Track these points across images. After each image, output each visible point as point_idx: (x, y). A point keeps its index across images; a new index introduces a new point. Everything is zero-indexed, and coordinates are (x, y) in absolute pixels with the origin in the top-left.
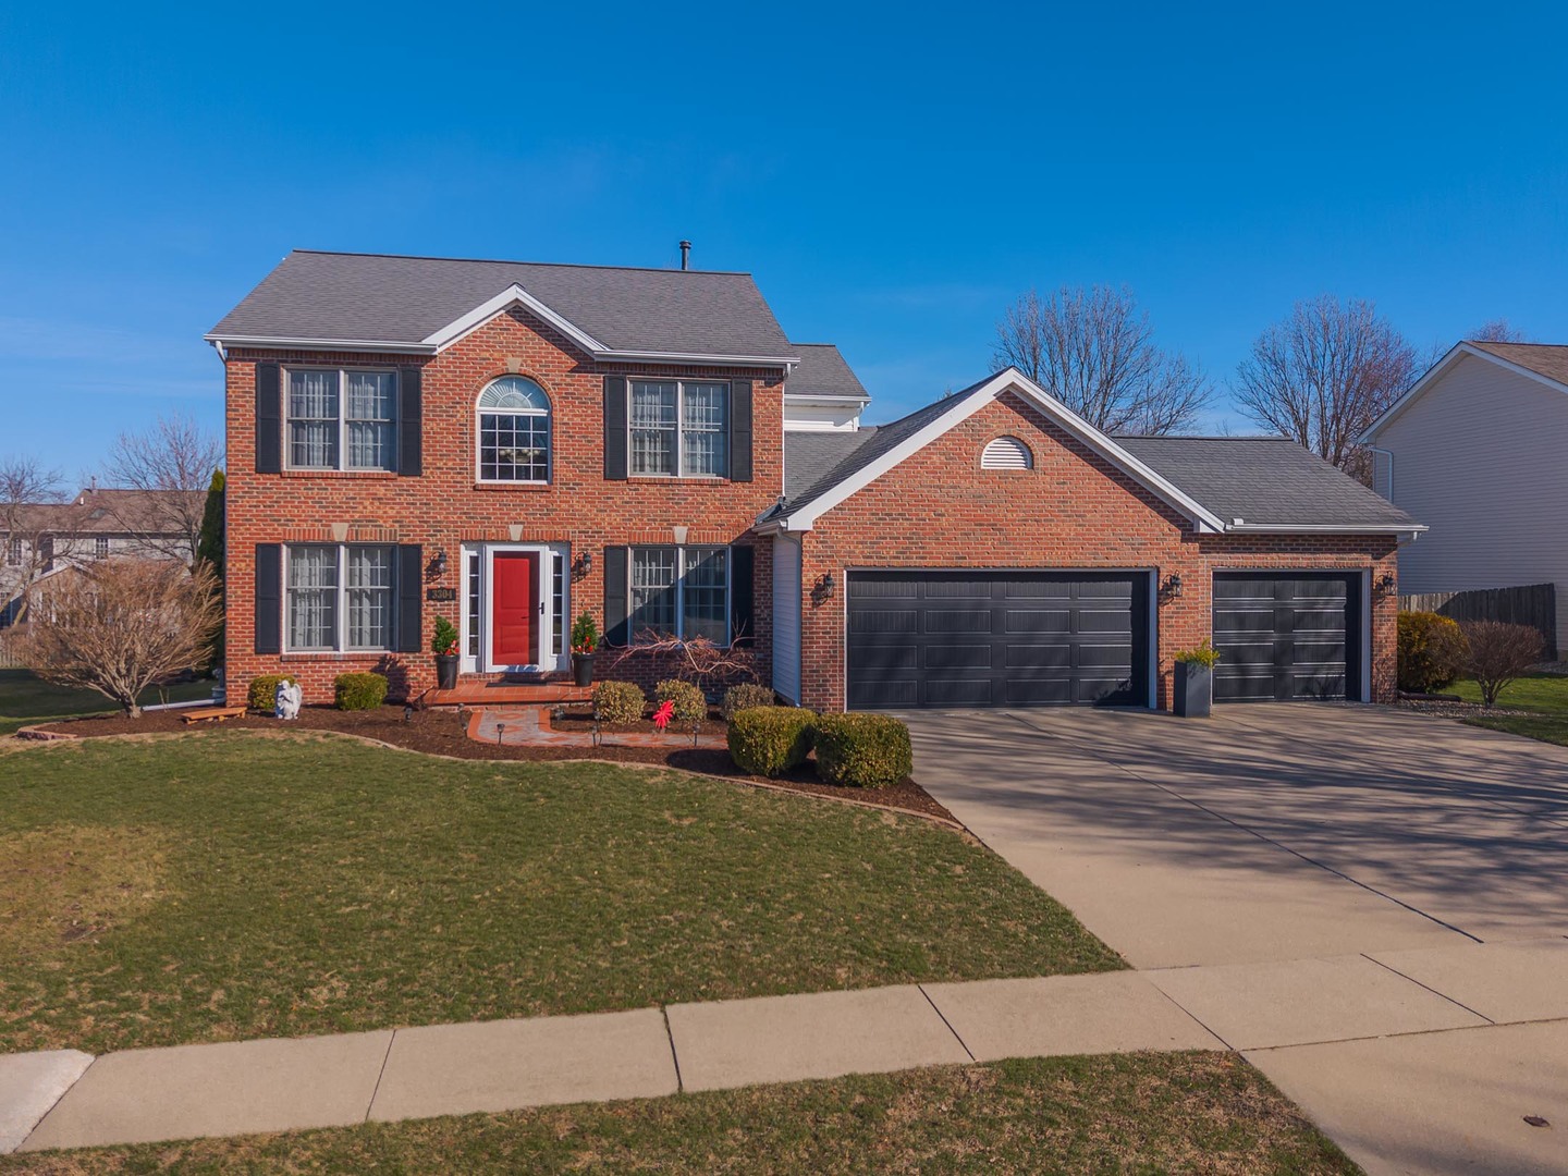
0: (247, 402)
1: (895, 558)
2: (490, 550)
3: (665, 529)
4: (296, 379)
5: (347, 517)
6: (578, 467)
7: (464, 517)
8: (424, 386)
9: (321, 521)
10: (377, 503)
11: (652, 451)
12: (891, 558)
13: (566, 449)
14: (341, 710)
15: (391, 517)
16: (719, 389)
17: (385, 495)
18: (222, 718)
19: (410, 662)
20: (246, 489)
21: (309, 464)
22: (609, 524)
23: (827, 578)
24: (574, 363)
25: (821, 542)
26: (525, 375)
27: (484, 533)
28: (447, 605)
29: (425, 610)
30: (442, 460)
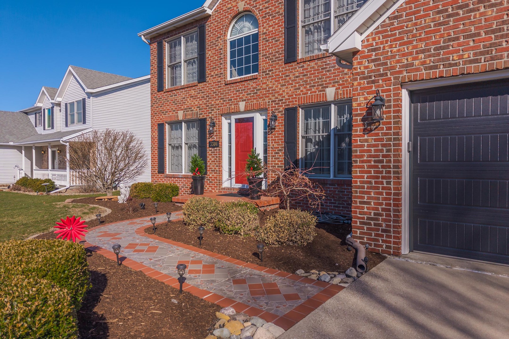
0: (155, 61)
2: (233, 118)
3: (320, 91)
4: (171, 46)
5: (183, 107)
6: (271, 59)
7: (222, 101)
8: (207, 33)
9: (175, 111)
10: (192, 99)
13: (265, 50)
15: (196, 105)
17: (194, 94)
20: (155, 100)
23: (378, 100)
26: (246, 11)
27: (229, 109)
28: (216, 150)
29: (208, 153)
30: (213, 71)
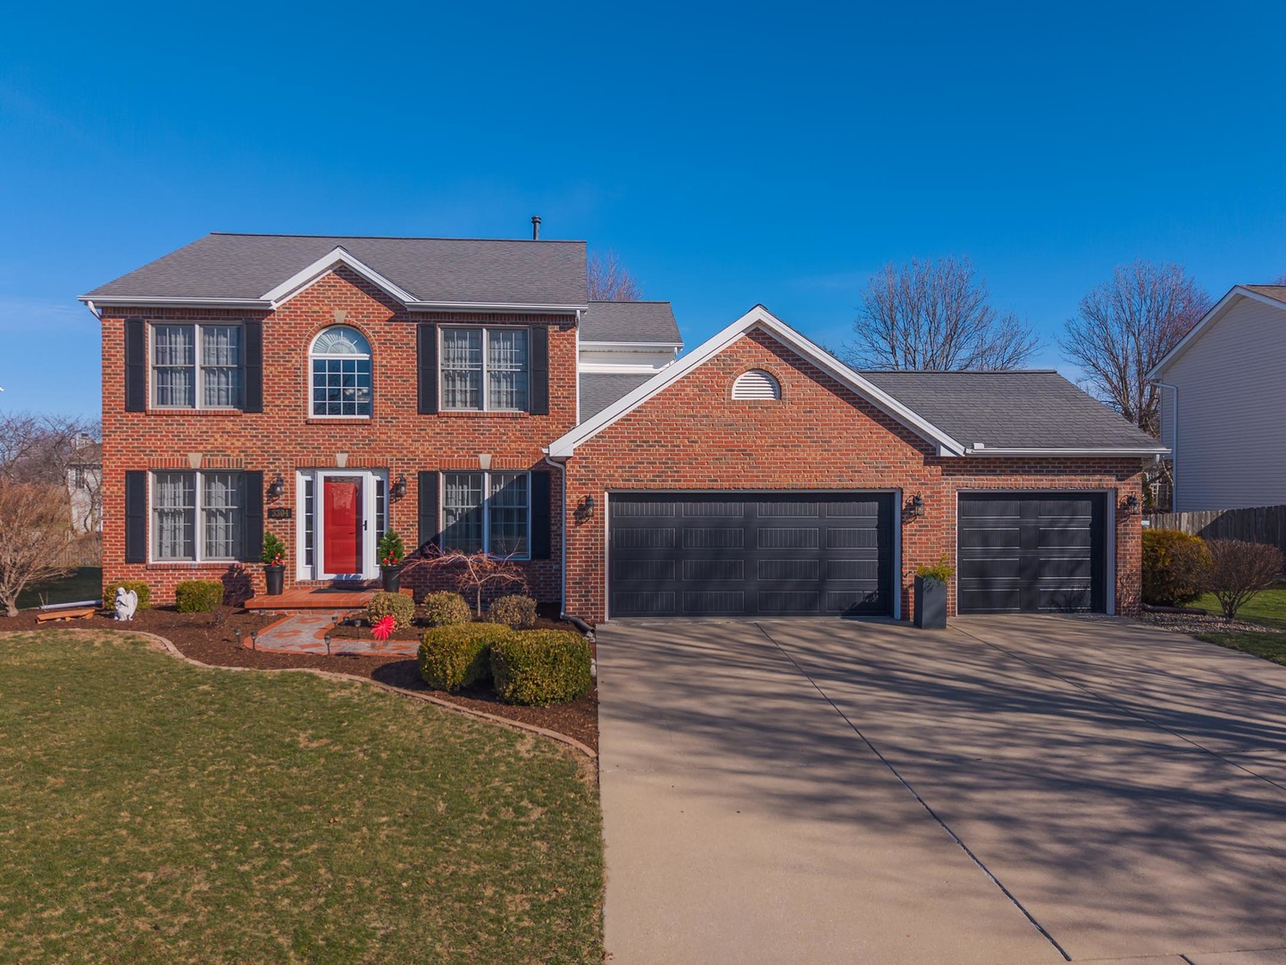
0: (118, 352)
1: (651, 481)
2: (321, 475)
3: (472, 456)
4: (160, 332)
5: (201, 448)
6: (395, 403)
8: (265, 336)
9: (179, 451)
10: (226, 436)
11: (463, 389)
12: (648, 481)
13: (385, 388)
14: (178, 612)
15: (238, 448)
16: (520, 334)
17: (232, 429)
18: (68, 619)
19: (254, 570)
20: (118, 425)
21: (172, 404)
22: (423, 452)
23: (588, 499)
24: (390, 313)
25: (584, 467)
26: (349, 325)
27: (316, 461)
28: (285, 522)
29: (267, 526)
30: (279, 398)
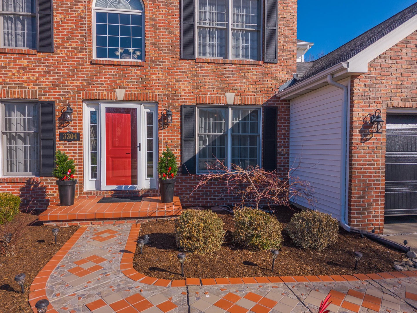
2: (103, 106)
3: (221, 94)
5: (1, 80)
6: (162, 50)
7: (84, 83)
10: (22, 72)
11: (211, 42)
13: (154, 38)
15: (32, 82)
17: (28, 65)
19: (49, 183)
22: (184, 90)
25: (368, 86)
27: (99, 94)
28: (74, 144)
29: (59, 147)
30: (68, 42)
